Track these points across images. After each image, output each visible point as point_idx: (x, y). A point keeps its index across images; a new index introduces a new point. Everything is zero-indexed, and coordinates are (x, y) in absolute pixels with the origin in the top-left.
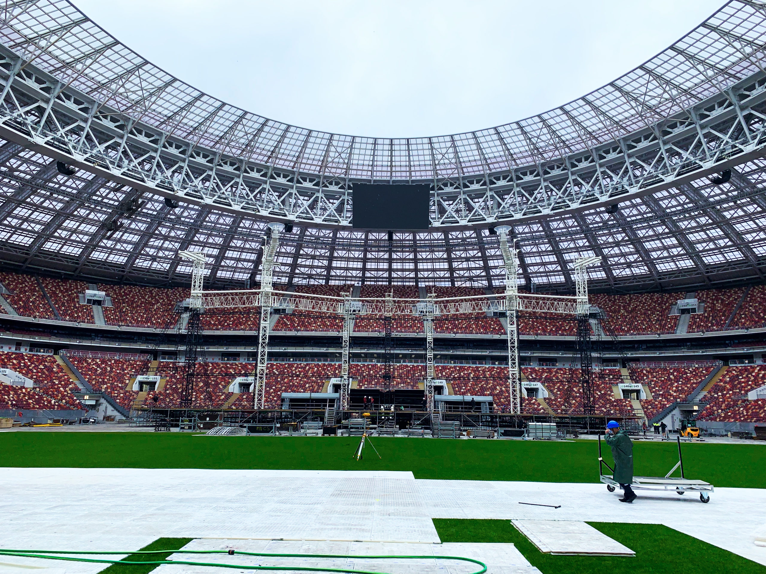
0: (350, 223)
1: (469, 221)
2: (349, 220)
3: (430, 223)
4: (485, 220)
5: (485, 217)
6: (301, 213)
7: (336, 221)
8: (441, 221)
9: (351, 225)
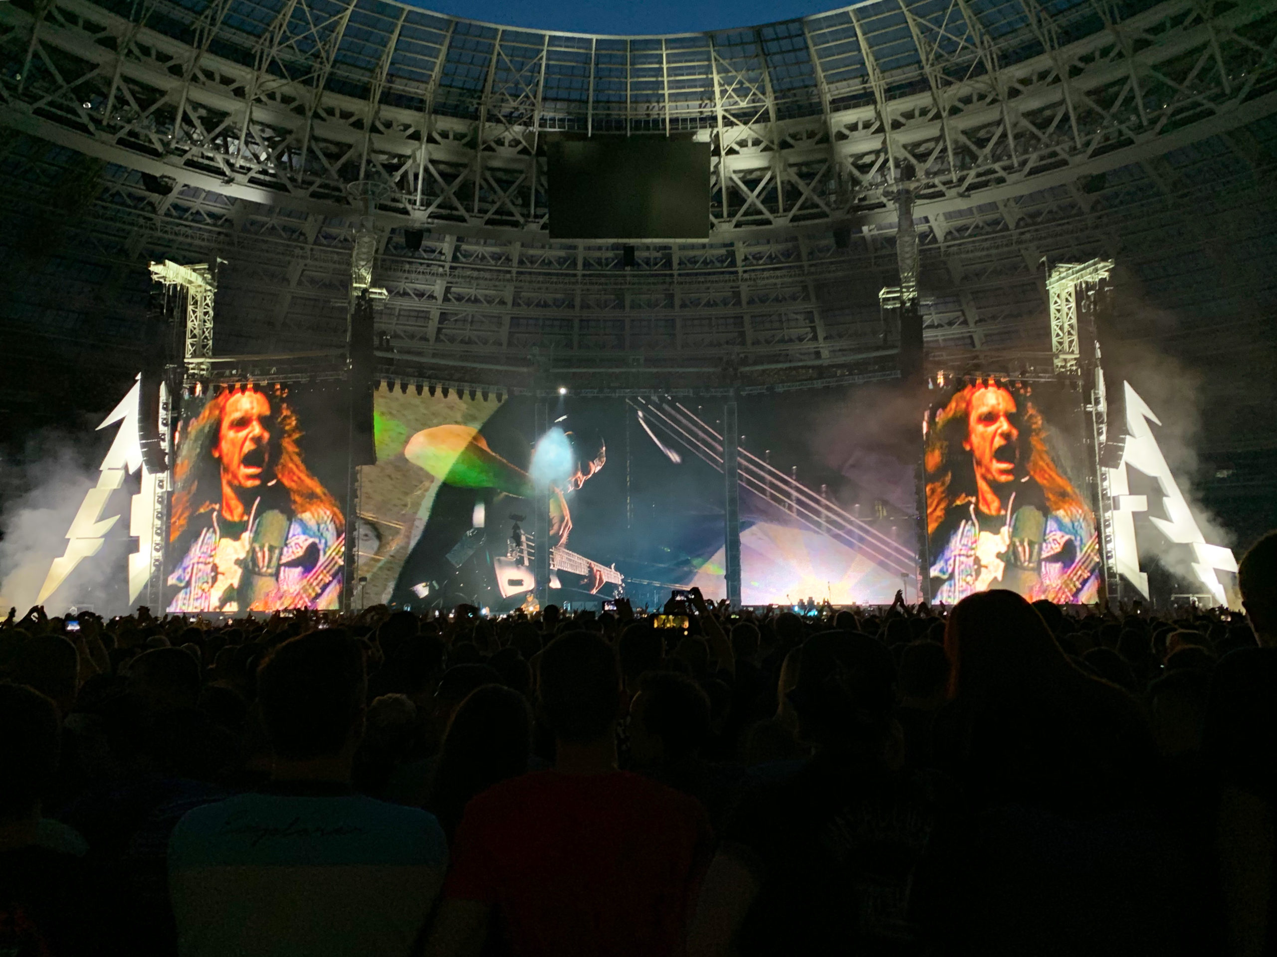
0: (543, 227)
1: (794, 219)
2: (542, 221)
3: (713, 225)
4: (827, 216)
5: (826, 209)
6: (439, 206)
7: (515, 224)
8: (734, 221)
9: (547, 231)
